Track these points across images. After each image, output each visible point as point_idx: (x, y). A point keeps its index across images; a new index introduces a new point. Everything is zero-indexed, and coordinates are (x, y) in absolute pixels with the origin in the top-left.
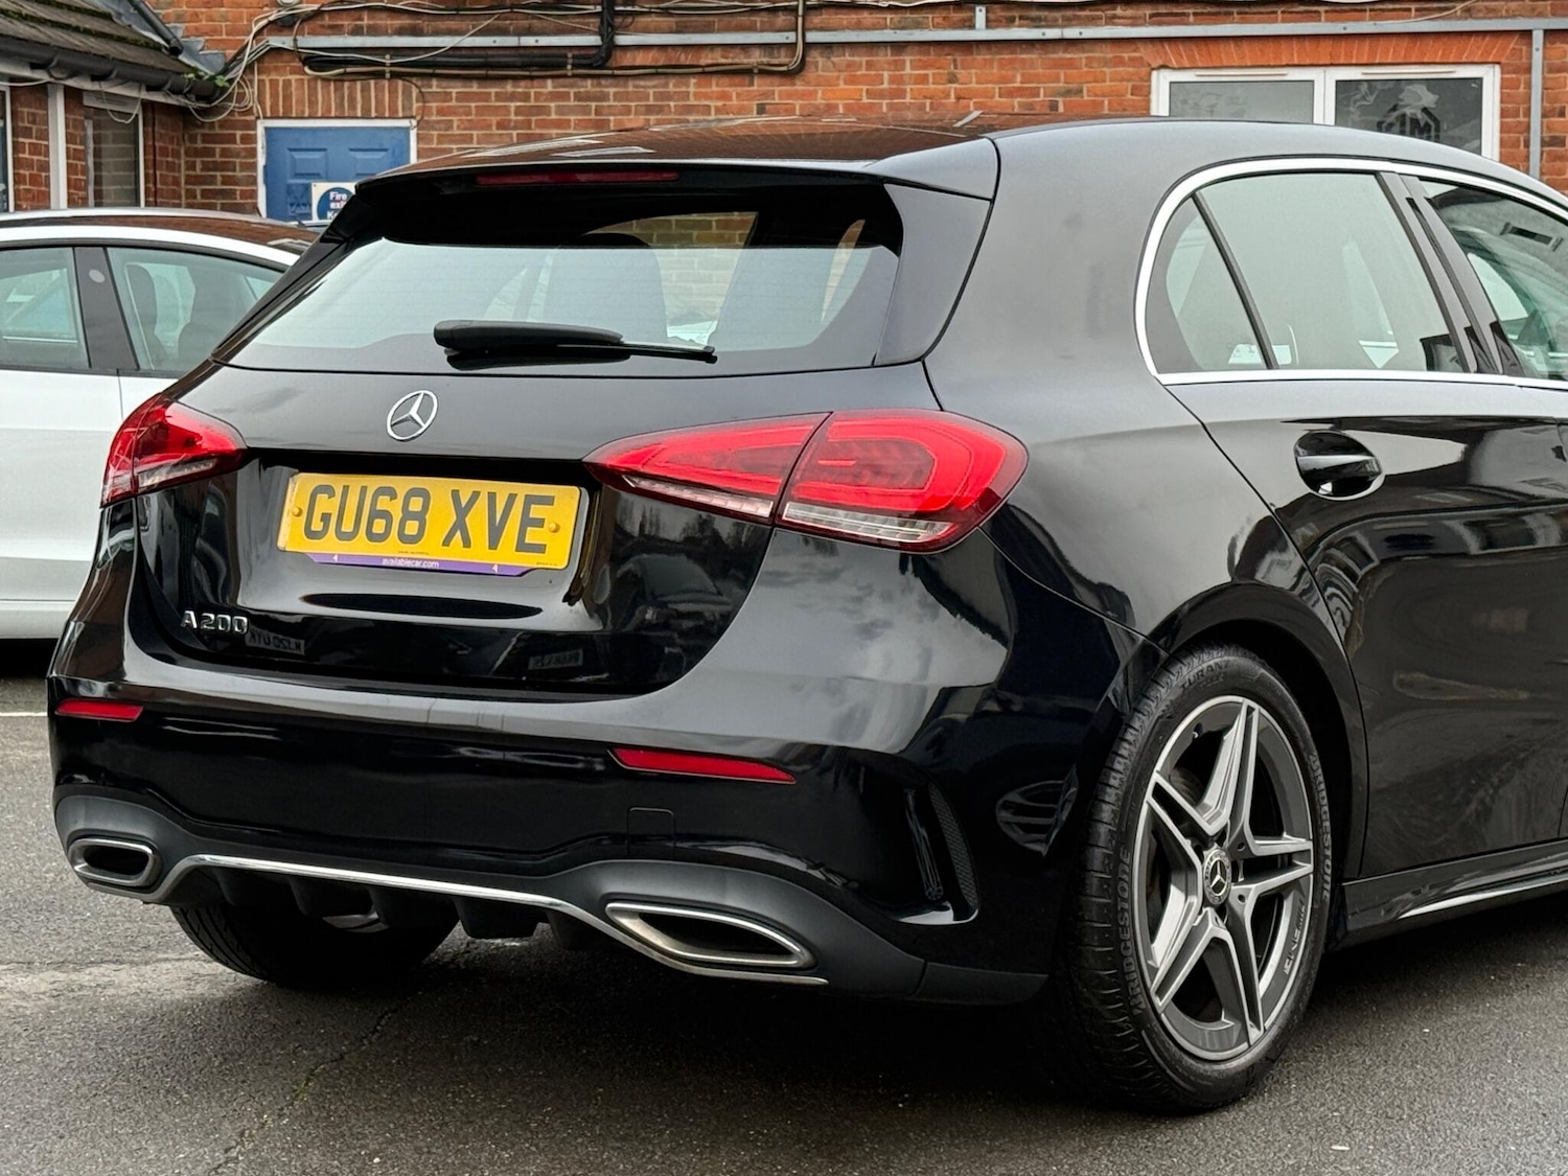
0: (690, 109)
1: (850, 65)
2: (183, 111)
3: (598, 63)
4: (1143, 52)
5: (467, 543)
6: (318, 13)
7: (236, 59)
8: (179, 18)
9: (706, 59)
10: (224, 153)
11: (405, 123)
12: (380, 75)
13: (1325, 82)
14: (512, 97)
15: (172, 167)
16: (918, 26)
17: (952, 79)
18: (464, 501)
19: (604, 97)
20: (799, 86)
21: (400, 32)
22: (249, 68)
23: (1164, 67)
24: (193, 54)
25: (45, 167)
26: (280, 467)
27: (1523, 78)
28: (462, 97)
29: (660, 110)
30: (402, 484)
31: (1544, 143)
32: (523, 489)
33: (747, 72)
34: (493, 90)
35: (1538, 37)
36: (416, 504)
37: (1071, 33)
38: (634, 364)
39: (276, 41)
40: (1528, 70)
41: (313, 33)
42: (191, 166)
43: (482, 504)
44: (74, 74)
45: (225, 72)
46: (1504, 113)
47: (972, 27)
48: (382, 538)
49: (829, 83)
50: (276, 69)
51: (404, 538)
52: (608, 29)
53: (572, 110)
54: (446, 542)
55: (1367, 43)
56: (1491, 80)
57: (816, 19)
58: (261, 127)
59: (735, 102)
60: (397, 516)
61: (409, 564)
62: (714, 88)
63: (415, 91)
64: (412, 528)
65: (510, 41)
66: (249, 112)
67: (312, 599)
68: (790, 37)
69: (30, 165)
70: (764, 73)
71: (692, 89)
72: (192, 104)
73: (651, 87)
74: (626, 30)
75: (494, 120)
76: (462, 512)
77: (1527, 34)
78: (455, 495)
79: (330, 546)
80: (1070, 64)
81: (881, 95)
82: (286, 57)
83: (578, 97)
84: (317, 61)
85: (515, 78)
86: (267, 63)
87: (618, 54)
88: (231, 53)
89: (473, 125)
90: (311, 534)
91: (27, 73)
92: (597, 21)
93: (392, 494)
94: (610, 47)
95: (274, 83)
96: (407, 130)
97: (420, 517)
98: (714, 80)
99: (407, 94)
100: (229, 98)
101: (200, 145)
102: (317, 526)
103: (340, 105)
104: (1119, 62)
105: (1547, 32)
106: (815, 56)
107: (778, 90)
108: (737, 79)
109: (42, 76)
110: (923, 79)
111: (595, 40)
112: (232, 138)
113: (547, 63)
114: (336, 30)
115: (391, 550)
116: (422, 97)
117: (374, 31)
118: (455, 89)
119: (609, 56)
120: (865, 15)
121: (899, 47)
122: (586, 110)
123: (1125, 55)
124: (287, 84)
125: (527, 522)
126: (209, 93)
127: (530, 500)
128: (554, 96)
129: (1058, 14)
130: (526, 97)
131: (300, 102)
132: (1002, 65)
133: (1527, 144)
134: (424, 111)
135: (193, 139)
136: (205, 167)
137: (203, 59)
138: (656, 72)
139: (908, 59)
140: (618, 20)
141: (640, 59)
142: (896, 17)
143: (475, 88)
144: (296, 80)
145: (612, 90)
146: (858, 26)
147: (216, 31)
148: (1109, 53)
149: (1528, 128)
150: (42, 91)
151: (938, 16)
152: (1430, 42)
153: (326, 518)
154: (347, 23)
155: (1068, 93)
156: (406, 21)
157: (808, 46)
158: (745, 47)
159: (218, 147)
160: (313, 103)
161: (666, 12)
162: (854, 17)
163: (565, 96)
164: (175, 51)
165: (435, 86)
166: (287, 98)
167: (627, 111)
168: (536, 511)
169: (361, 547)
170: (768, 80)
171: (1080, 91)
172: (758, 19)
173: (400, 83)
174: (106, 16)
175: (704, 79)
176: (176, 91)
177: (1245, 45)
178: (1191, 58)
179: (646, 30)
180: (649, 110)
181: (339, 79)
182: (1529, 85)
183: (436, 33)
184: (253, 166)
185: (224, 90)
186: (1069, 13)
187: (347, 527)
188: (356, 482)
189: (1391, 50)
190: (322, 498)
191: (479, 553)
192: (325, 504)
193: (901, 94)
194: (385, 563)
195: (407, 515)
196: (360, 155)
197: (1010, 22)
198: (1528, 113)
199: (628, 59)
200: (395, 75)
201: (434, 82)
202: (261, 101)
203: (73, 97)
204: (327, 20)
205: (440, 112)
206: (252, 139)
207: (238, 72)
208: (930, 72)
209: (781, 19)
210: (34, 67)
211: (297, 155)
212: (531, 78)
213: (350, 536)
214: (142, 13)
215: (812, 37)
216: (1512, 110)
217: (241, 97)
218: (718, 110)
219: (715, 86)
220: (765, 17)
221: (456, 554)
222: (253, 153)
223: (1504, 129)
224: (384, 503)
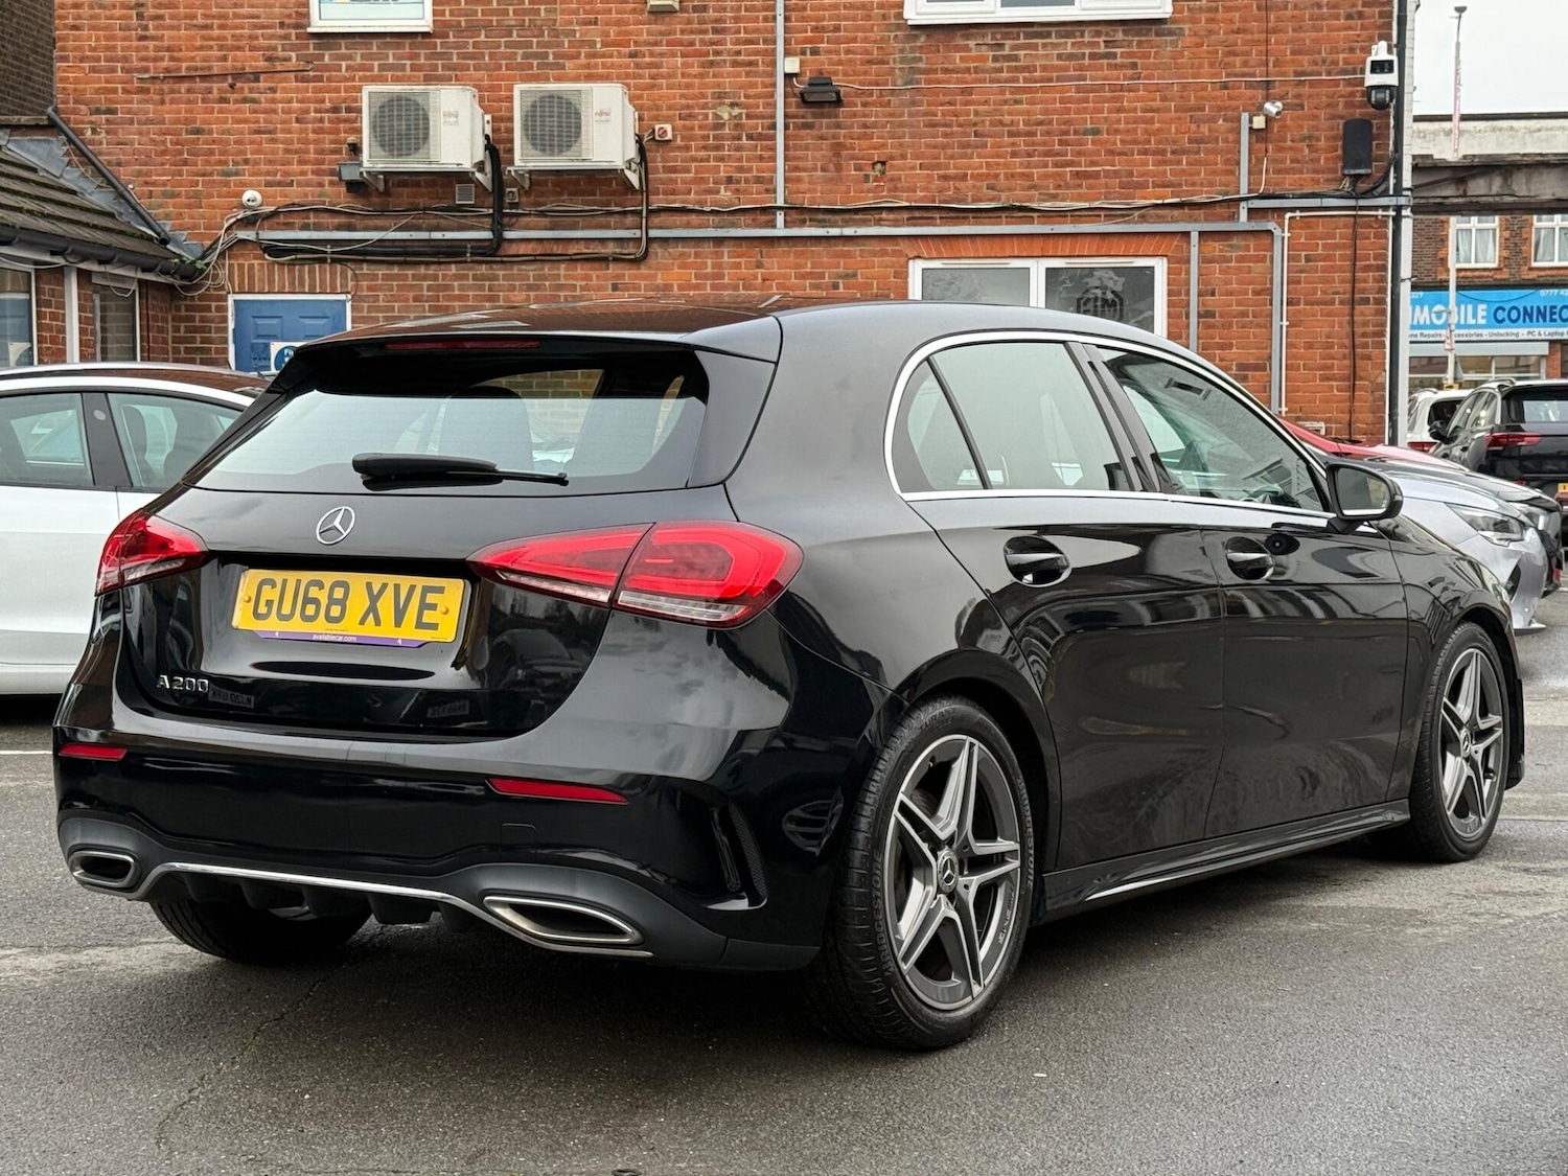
0: (561, 287)
1: (682, 255)
2: (171, 287)
3: (490, 252)
4: (903, 246)
5: (378, 622)
6: (275, 214)
7: (212, 248)
8: (167, 217)
9: (573, 249)
10: (202, 319)
11: (342, 297)
12: (322, 261)
13: (1038, 269)
14: (425, 278)
15: (161, 330)
16: (734, 225)
17: (759, 265)
18: (376, 590)
19: (495, 278)
20: (644, 271)
21: (339, 228)
22: (222, 255)
23: (919, 257)
24: (178, 244)
25: (62, 330)
26: (231, 565)
27: (1184, 267)
28: (386, 277)
29: (536, 288)
30: (329, 577)
31: (1200, 316)
32: (421, 582)
33: (603, 260)
34: (410, 272)
35: (1195, 237)
36: (339, 593)
37: (848, 231)
38: (506, 487)
39: (242, 234)
40: (1188, 261)
41: (271, 228)
42: (177, 329)
43: (389, 593)
44: (84, 259)
45: (203, 257)
46: (1170, 293)
47: (774, 226)
48: (312, 618)
49: (666, 268)
50: (243, 255)
51: (329, 619)
52: (498, 226)
53: (470, 288)
54: (362, 622)
55: (1068, 241)
56: (1160, 267)
57: (656, 220)
58: (231, 299)
59: (595, 282)
60: (324, 602)
61: (333, 638)
62: (579, 271)
63: (350, 273)
64: (335, 611)
65: (423, 235)
66: (222, 288)
67: (259, 666)
68: (637, 233)
69: (50, 328)
70: (616, 260)
71: (562, 272)
72: (177, 282)
73: (531, 271)
74: (511, 227)
75: (411, 295)
76: (374, 599)
77: (1187, 234)
78: (369, 586)
79: (273, 625)
80: (847, 255)
81: (706, 277)
82: (250, 246)
83: (475, 278)
84: (274, 250)
85: (427, 263)
86: (235, 251)
87: (505, 245)
88: (208, 243)
89: (395, 299)
90: (258, 616)
91: (48, 258)
92: (489, 220)
93: (320, 585)
94: (499, 241)
95: (241, 266)
96: (343, 302)
97: (342, 603)
98: (579, 265)
99: (344, 275)
100: (207, 278)
101: (183, 313)
102: (262, 609)
103: (292, 283)
104: (884, 253)
105: (1200, 233)
106: (656, 248)
107: (628, 274)
108: (596, 265)
109: (60, 261)
110: (738, 266)
111: (487, 235)
112: (208, 309)
113: (452, 252)
114: (289, 226)
115: (320, 628)
116: (355, 277)
117: (318, 227)
118: (381, 271)
119: (499, 246)
120: (693, 216)
121: (719, 241)
122: (481, 288)
123: (889, 249)
124: (251, 267)
125: (425, 606)
126: (191, 274)
127: (426, 590)
128: (457, 277)
129: (838, 217)
130: (435, 278)
131: (261, 281)
132: (797, 255)
133: (1188, 317)
134: (357, 287)
135: (178, 309)
136: (188, 330)
137: (186, 247)
138: (535, 259)
139: (726, 250)
140: (506, 220)
141: (523, 249)
142: (717, 219)
143: (396, 270)
144: (257, 263)
145: (501, 273)
146: (688, 226)
147: (195, 227)
148: (877, 246)
149: (1188, 305)
150: (59, 273)
151: (748, 218)
152: (1115, 240)
153: (269, 603)
154: (297, 221)
155: (847, 276)
156: (343, 220)
157: (650, 240)
158: (602, 240)
159: (197, 315)
160: (271, 282)
161: (542, 214)
162: (685, 218)
163: (465, 277)
164: (164, 242)
165: (365, 269)
166: (251, 278)
167: (513, 288)
168: (431, 598)
169: (297, 626)
170: (621, 265)
171: (855, 275)
172: (612, 220)
173: (339, 266)
174: (111, 215)
175: (571, 265)
176: (164, 272)
177: (978, 241)
178: (938, 250)
179: (527, 228)
180: (530, 288)
181: (292, 264)
182: (1188, 272)
183: (366, 229)
184: (225, 329)
185: (202, 271)
186: (847, 216)
187: (286, 610)
188: (292, 576)
189: (1086, 246)
190: (266, 588)
191: (387, 630)
192: (269, 593)
193: (721, 276)
194: (315, 638)
195: (332, 601)
196: (307, 321)
197: (802, 223)
198: (1188, 293)
199: (513, 249)
200: (334, 261)
201: (365, 266)
202: (231, 279)
203: (84, 277)
204: (282, 219)
205: (370, 288)
206: (225, 309)
207: (214, 257)
208: (743, 260)
209: (630, 220)
210: (53, 253)
211: (259, 321)
212: (439, 263)
213: (288, 618)
214: (138, 212)
215: (653, 233)
216: (1176, 292)
217: (215, 277)
218: (583, 288)
219: (580, 270)
220: (617, 218)
221: (370, 630)
222: (225, 320)
223: (1170, 304)
224: (314, 592)
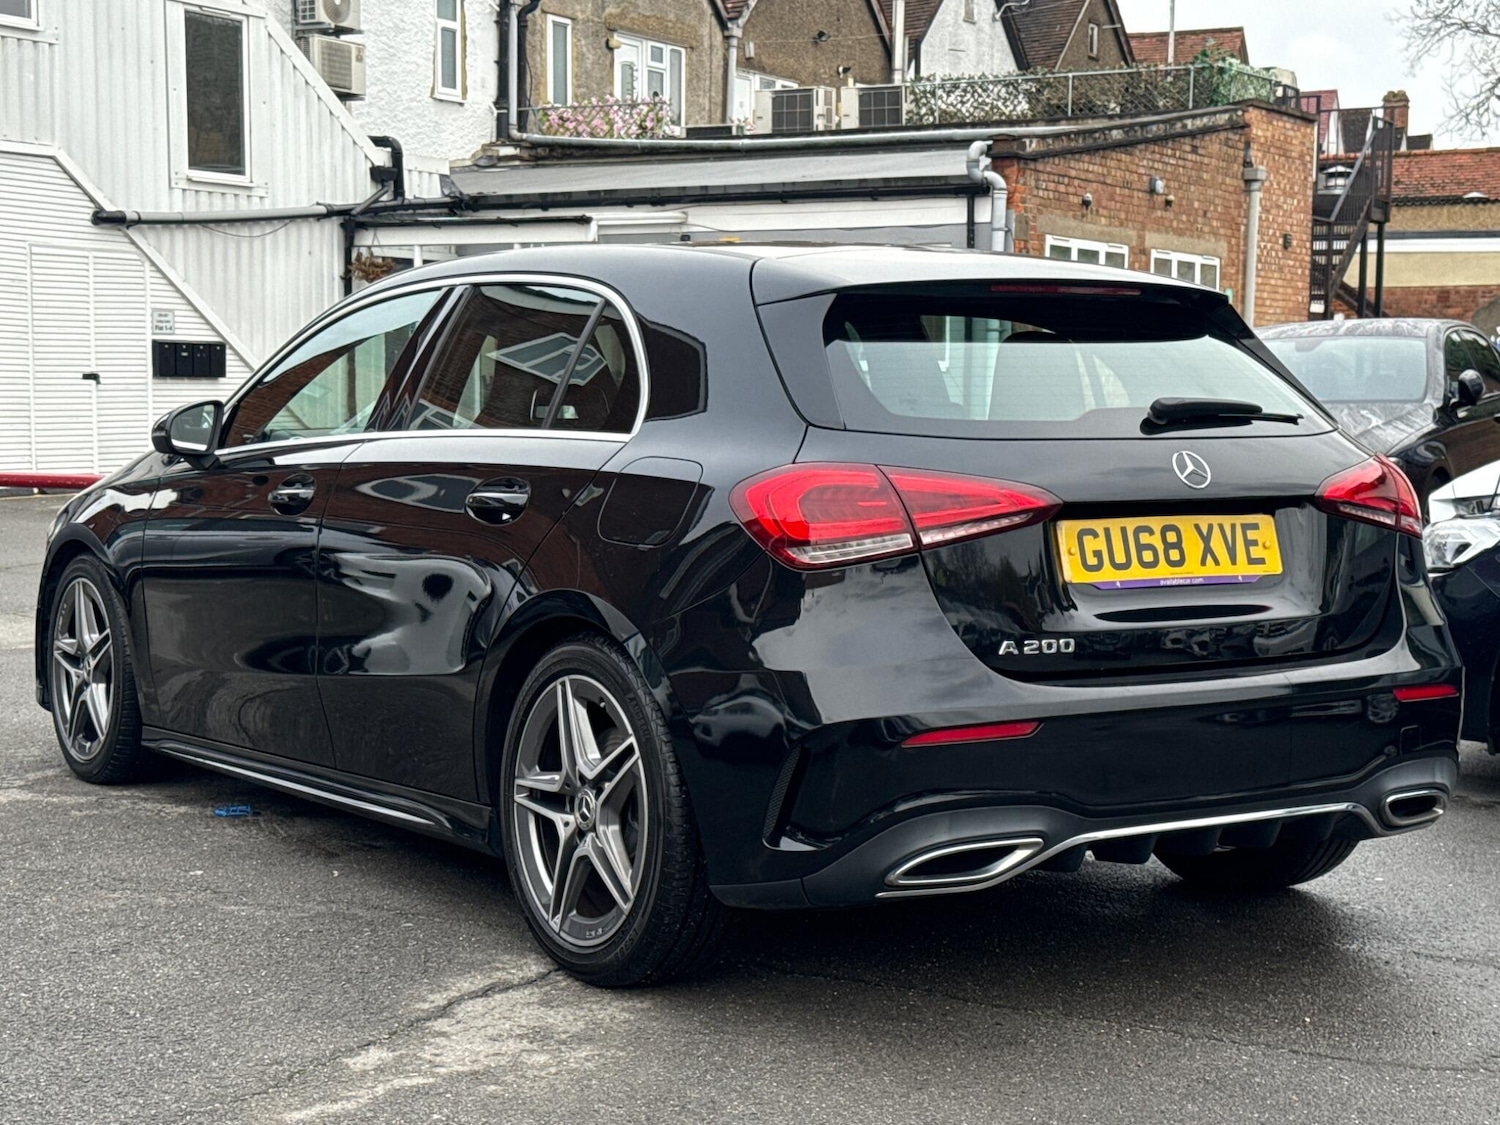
5: (1217, 562)
18: (1205, 531)
30: (1156, 523)
32: (1240, 520)
36: (1172, 537)
43: (1216, 531)
48: (1154, 564)
54: (1203, 562)
60: (1160, 548)
61: (1182, 582)
64: (1174, 555)
67: (1101, 616)
76: (1206, 539)
78: (1197, 527)
79: (1108, 575)
90: (1089, 568)
93: (1151, 532)
97: (1178, 545)
102: (1092, 561)
115: (1163, 573)
125: (1249, 543)
127: (1245, 527)
153: (1098, 554)
168: (1251, 535)
169: (1136, 573)
187: (1120, 558)
188: (1115, 524)
190: (1088, 540)
191: (1225, 570)
192: (1091, 544)
194: (1162, 583)
195: (1168, 546)
213: (1126, 566)
221: (1211, 570)
224: (1145, 538)
